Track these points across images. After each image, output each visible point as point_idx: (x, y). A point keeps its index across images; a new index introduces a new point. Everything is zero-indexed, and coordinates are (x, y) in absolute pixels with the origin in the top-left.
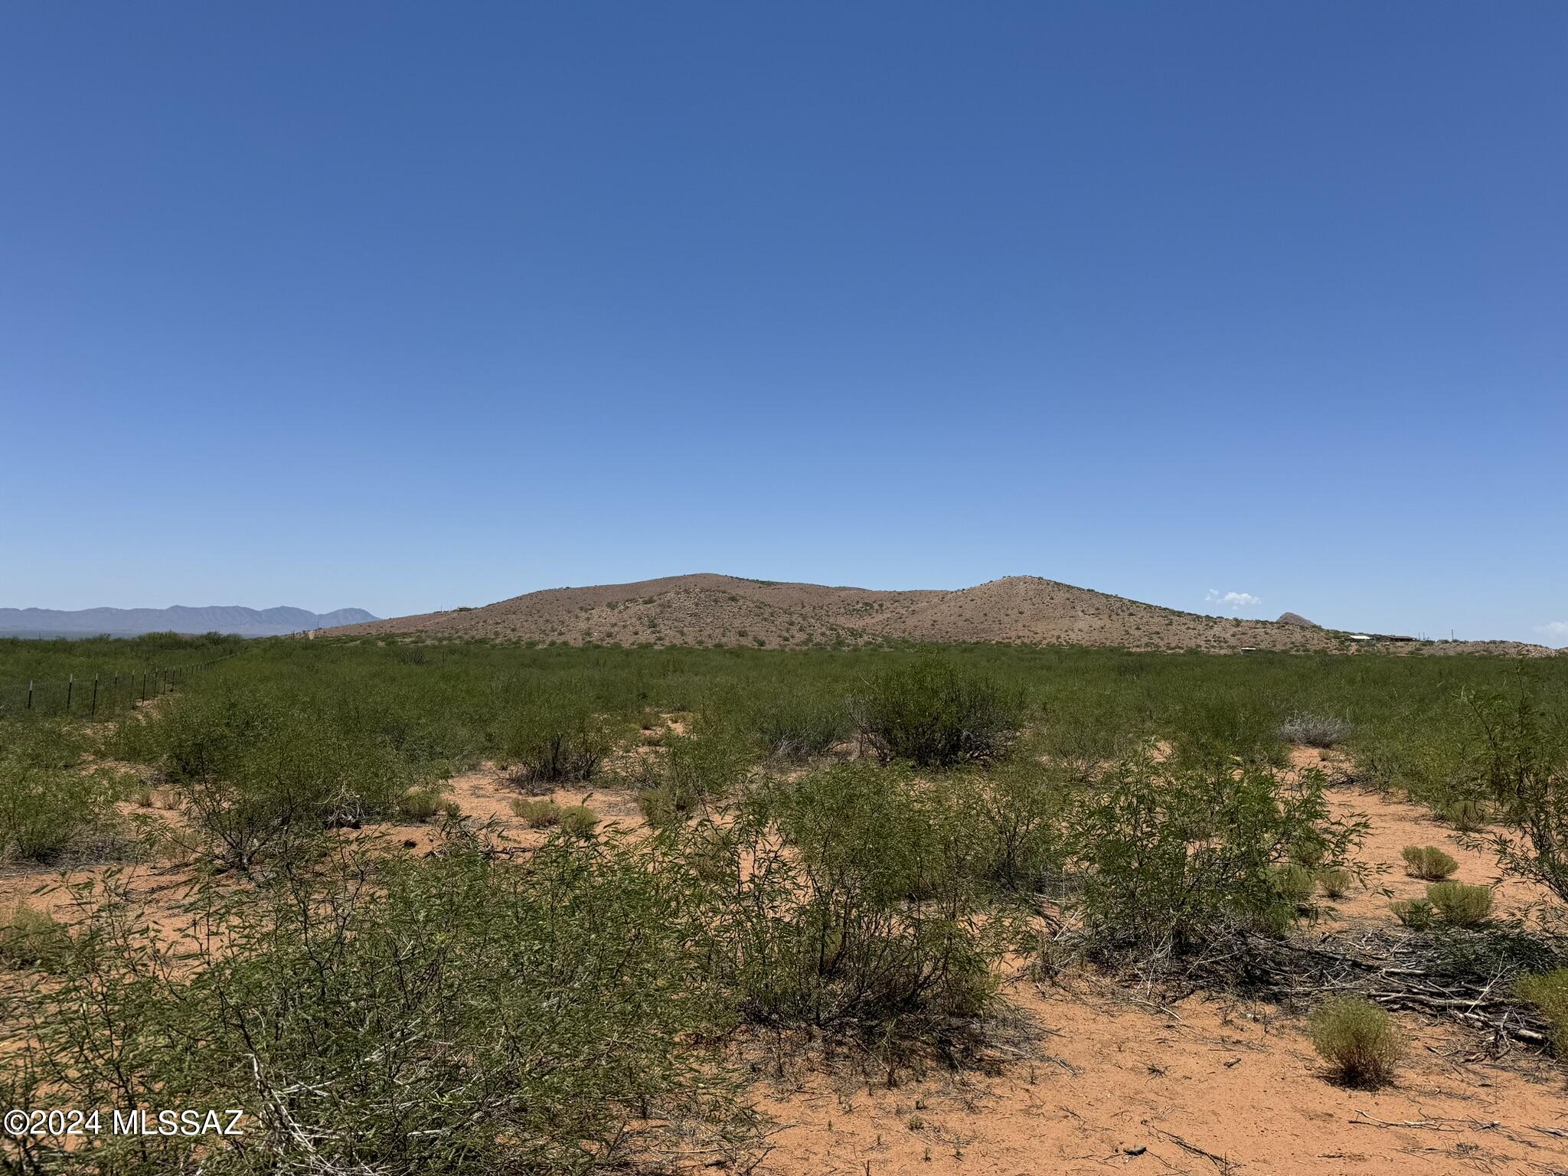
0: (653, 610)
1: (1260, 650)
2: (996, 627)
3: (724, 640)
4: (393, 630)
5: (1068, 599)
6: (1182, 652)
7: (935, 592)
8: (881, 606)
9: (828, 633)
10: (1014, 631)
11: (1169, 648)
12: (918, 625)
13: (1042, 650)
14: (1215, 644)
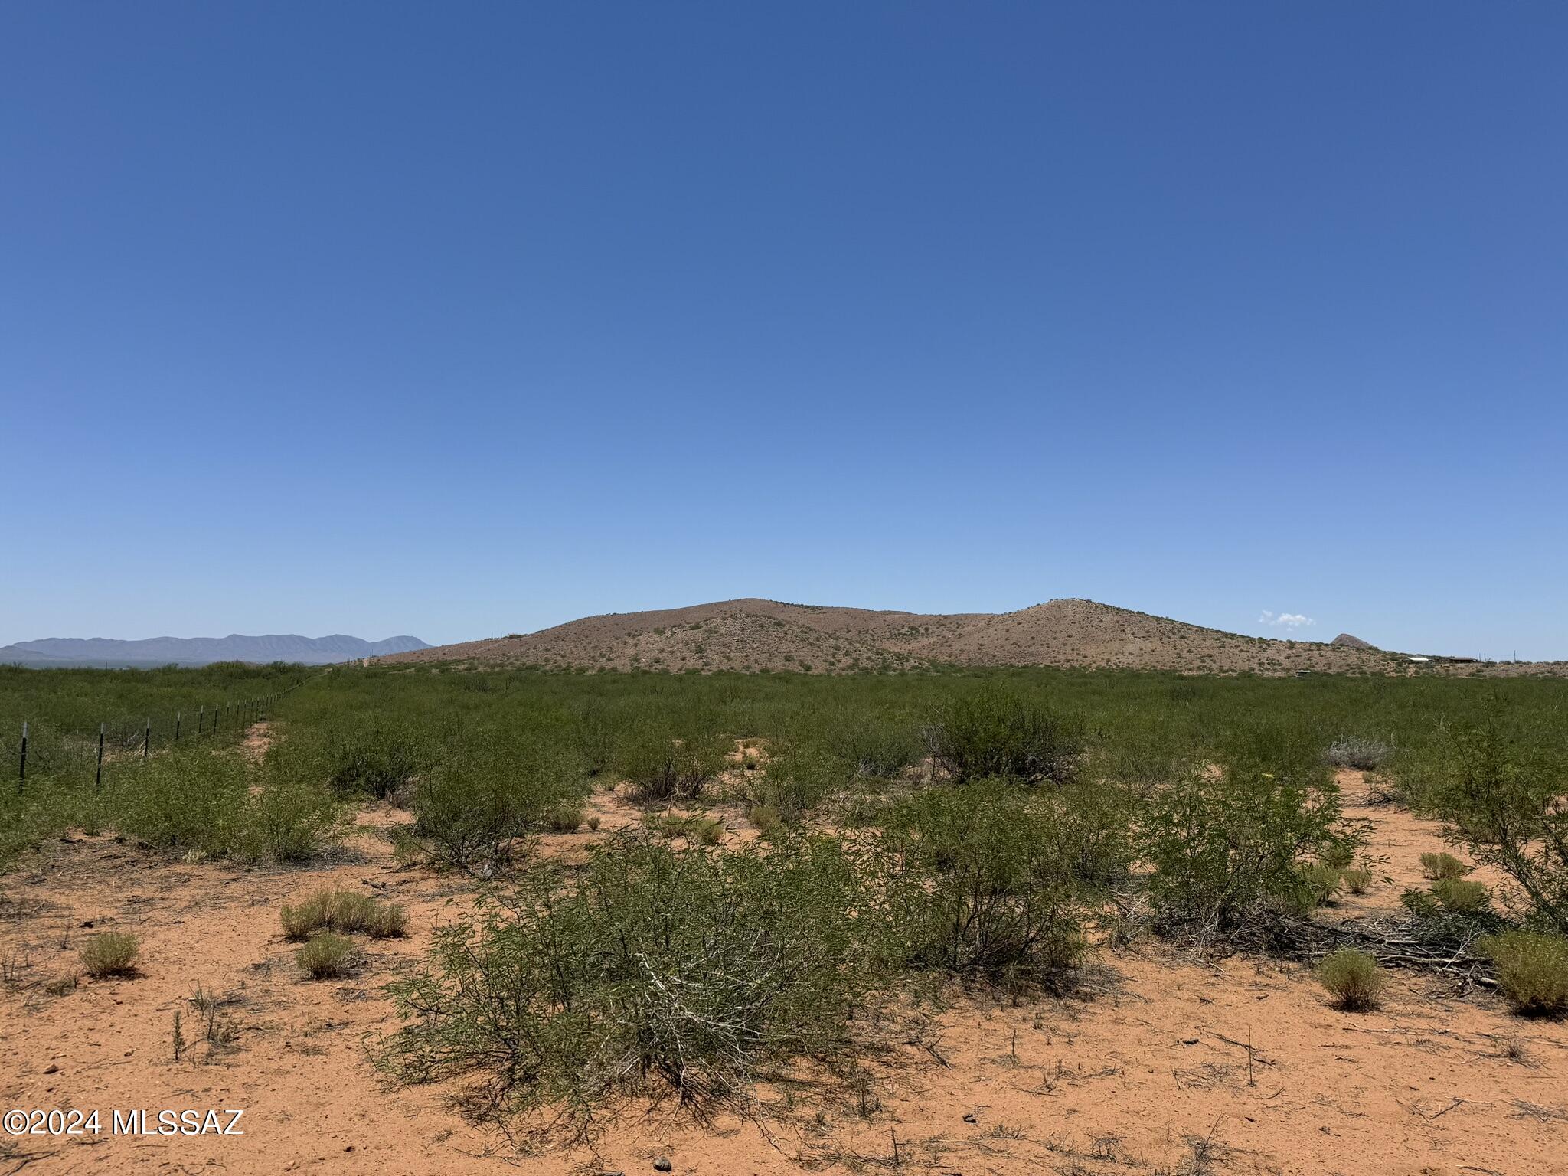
0: (699, 635)
1: (1316, 673)
2: (1043, 650)
3: (770, 666)
4: (445, 657)
5: (1118, 622)
6: (1235, 675)
7: (981, 615)
8: (927, 629)
9: (874, 657)
10: (1062, 655)
11: (1222, 671)
12: (964, 650)
13: (1092, 676)
14: (1269, 667)
